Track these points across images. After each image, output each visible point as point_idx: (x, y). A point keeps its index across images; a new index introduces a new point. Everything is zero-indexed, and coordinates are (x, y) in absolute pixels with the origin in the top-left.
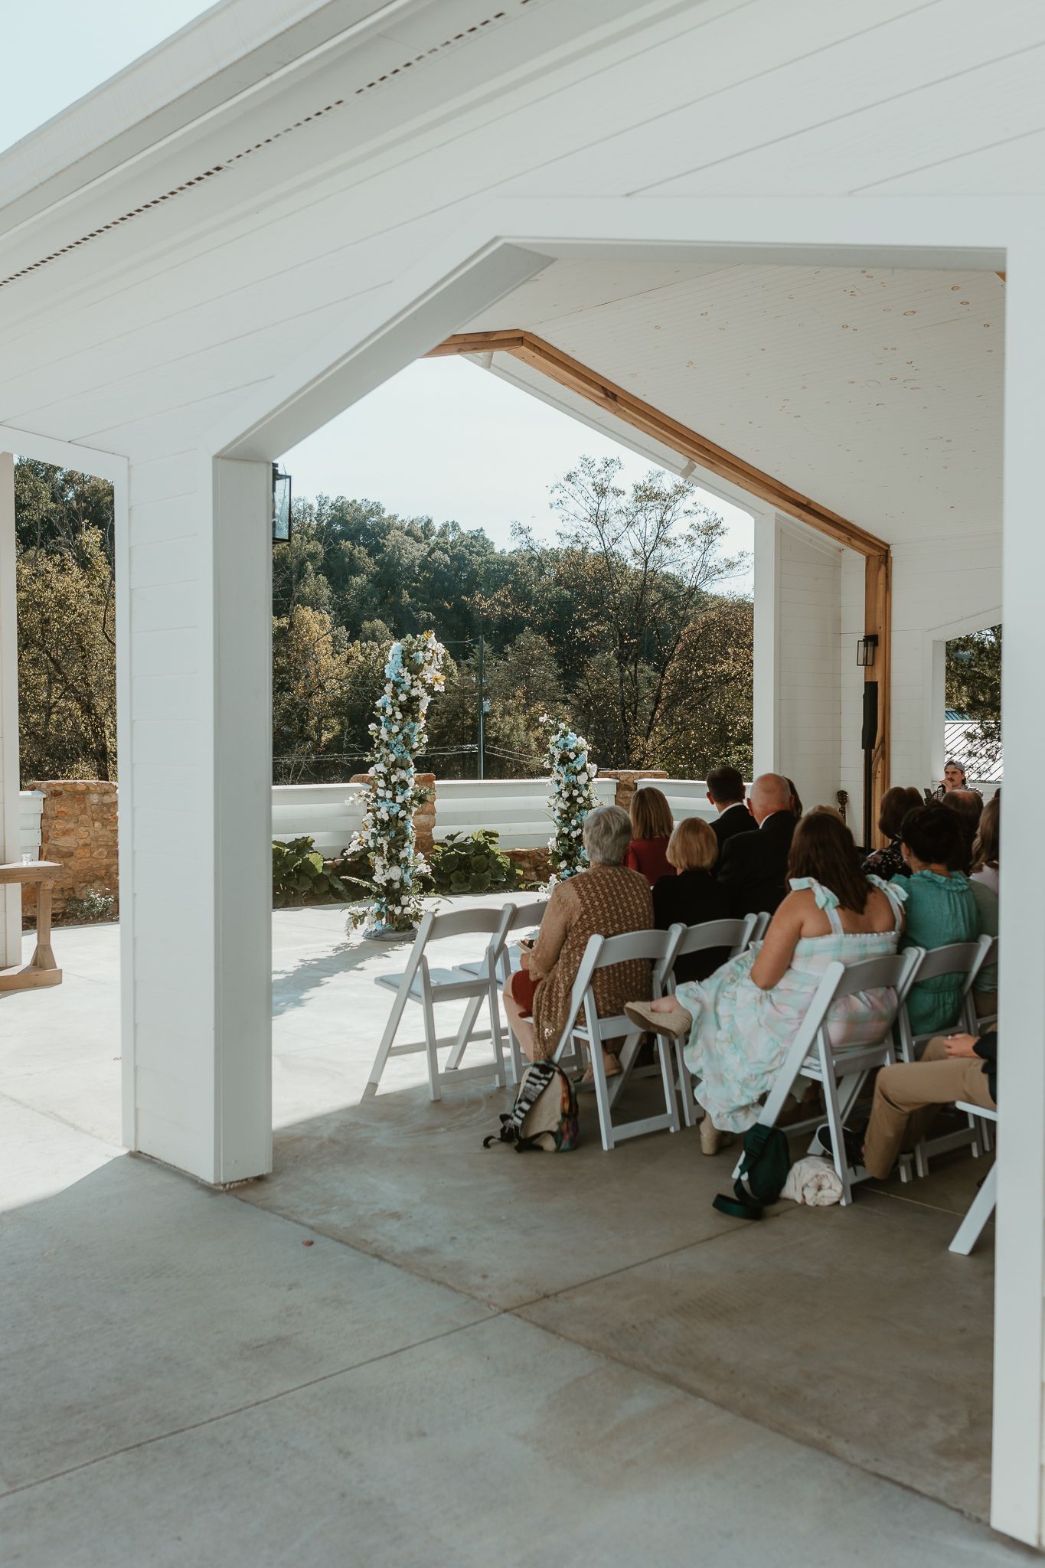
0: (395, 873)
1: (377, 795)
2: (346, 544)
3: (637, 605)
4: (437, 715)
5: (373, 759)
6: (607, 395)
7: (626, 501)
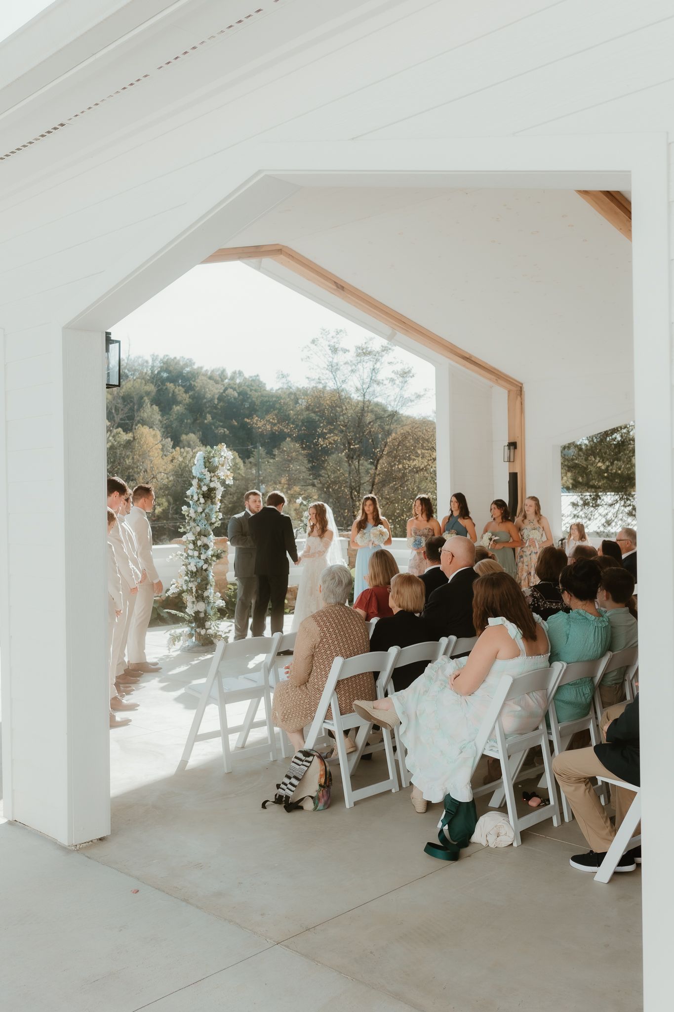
0: (201, 607)
1: (188, 554)
2: (170, 386)
3: (359, 423)
4: (231, 495)
5: (185, 530)
6: (338, 287)
7: (351, 356)
